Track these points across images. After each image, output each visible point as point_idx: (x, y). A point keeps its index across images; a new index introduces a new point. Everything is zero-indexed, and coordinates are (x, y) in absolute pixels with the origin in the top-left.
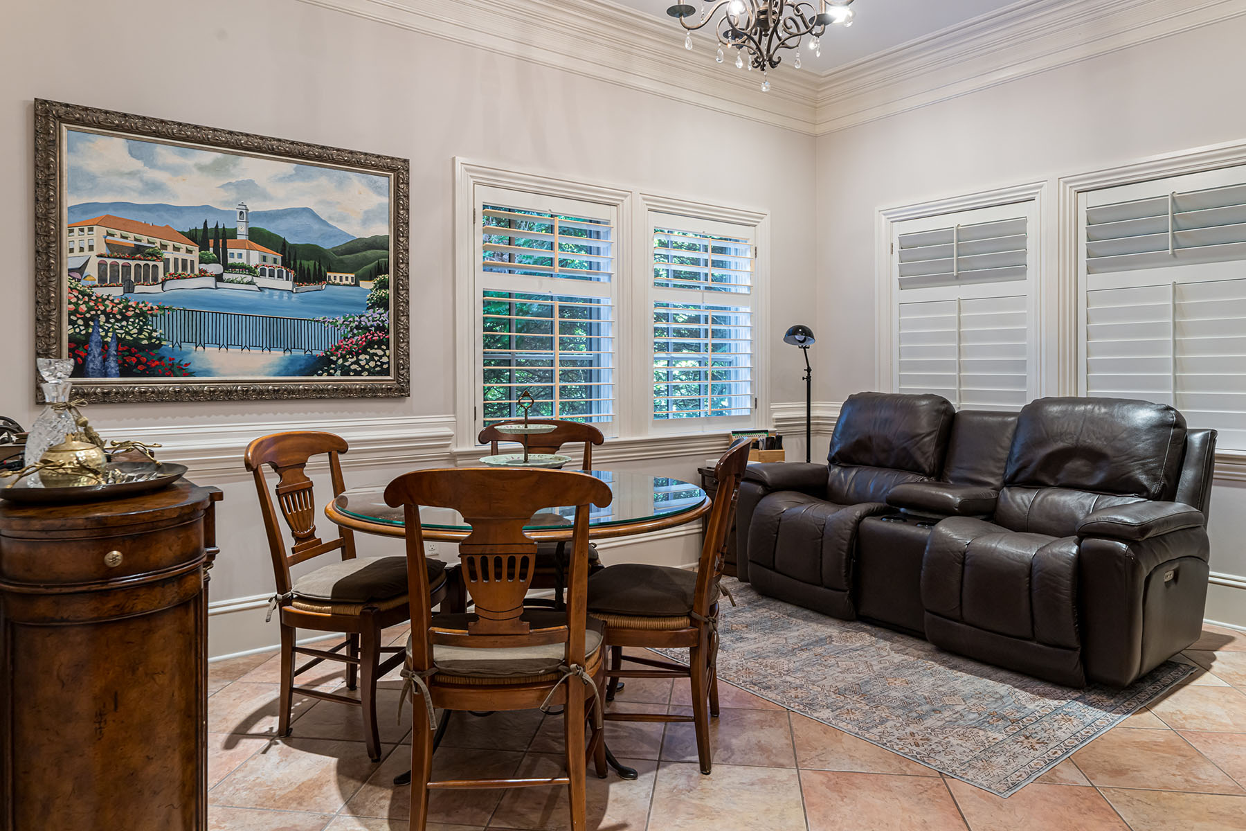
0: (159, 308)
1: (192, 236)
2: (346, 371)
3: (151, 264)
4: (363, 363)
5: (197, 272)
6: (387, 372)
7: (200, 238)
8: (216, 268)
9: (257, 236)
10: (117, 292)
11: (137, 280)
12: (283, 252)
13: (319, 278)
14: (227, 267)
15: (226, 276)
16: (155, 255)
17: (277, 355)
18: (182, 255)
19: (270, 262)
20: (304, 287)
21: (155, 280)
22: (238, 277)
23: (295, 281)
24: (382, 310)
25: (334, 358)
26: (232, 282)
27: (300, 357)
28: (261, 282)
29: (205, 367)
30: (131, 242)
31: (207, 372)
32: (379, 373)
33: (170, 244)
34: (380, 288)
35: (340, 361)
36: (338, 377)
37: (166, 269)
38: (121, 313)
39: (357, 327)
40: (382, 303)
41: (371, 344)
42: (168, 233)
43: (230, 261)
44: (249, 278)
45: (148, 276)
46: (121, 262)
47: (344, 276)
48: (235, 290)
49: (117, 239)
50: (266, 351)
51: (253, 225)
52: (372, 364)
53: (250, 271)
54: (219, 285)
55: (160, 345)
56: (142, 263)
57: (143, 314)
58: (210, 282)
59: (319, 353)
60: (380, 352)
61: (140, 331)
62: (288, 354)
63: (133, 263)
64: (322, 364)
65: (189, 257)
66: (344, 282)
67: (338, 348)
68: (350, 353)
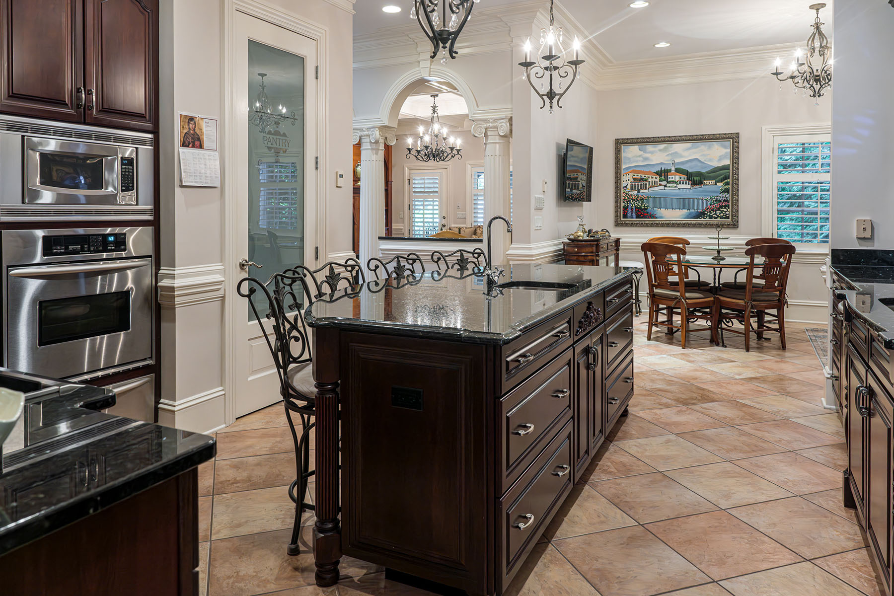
0: (647, 197)
1: (657, 173)
2: (711, 217)
3: (645, 183)
4: (718, 214)
5: (658, 184)
6: (728, 218)
7: (659, 173)
8: (664, 183)
9: (678, 171)
10: (635, 193)
11: (641, 188)
12: (687, 175)
13: (701, 183)
14: (668, 182)
15: (668, 185)
16: (646, 180)
17: (685, 211)
18: (654, 179)
19: (682, 179)
20: (695, 187)
21: (646, 188)
22: (671, 185)
23: (691, 185)
24: (726, 194)
25: (706, 212)
26: (669, 187)
27: (692, 212)
28: (679, 186)
29: (661, 215)
30: (639, 177)
31: (661, 217)
32: (724, 218)
33: (650, 176)
34: (726, 185)
35: (709, 213)
36: (708, 219)
37: (649, 185)
38: (636, 198)
39: (716, 201)
40: (727, 191)
41: (721, 207)
42: (649, 173)
43: (669, 180)
44: (675, 185)
45: (644, 187)
46: (636, 183)
47: (710, 181)
48: (671, 190)
49: (636, 177)
50: (681, 210)
51: (676, 167)
52: (722, 214)
53: (676, 183)
54: (665, 188)
55: (647, 209)
56: (642, 183)
57: (643, 199)
58: (662, 188)
59: (700, 211)
60: (726, 210)
61: (642, 205)
62: (689, 211)
63: (640, 183)
64: (701, 214)
65: (656, 180)
66: (711, 184)
67: (708, 209)
68: (713, 210)
